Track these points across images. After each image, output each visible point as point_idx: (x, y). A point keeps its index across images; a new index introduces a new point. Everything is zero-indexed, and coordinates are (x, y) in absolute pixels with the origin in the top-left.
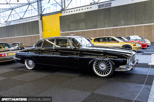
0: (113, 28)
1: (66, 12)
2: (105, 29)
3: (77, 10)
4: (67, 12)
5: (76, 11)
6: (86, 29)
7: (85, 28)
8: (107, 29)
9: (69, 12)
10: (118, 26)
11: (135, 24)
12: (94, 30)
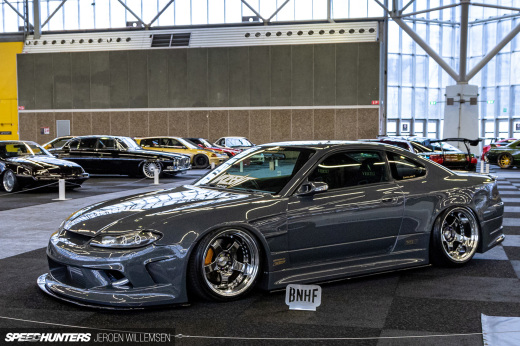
0: (192, 112)
1: (40, 41)
2: (171, 112)
3: (81, 41)
4: (45, 43)
5: (77, 41)
6: (112, 107)
7: (107, 102)
8: (177, 112)
9: (54, 42)
10: (206, 106)
11: (251, 105)
12: (137, 112)
